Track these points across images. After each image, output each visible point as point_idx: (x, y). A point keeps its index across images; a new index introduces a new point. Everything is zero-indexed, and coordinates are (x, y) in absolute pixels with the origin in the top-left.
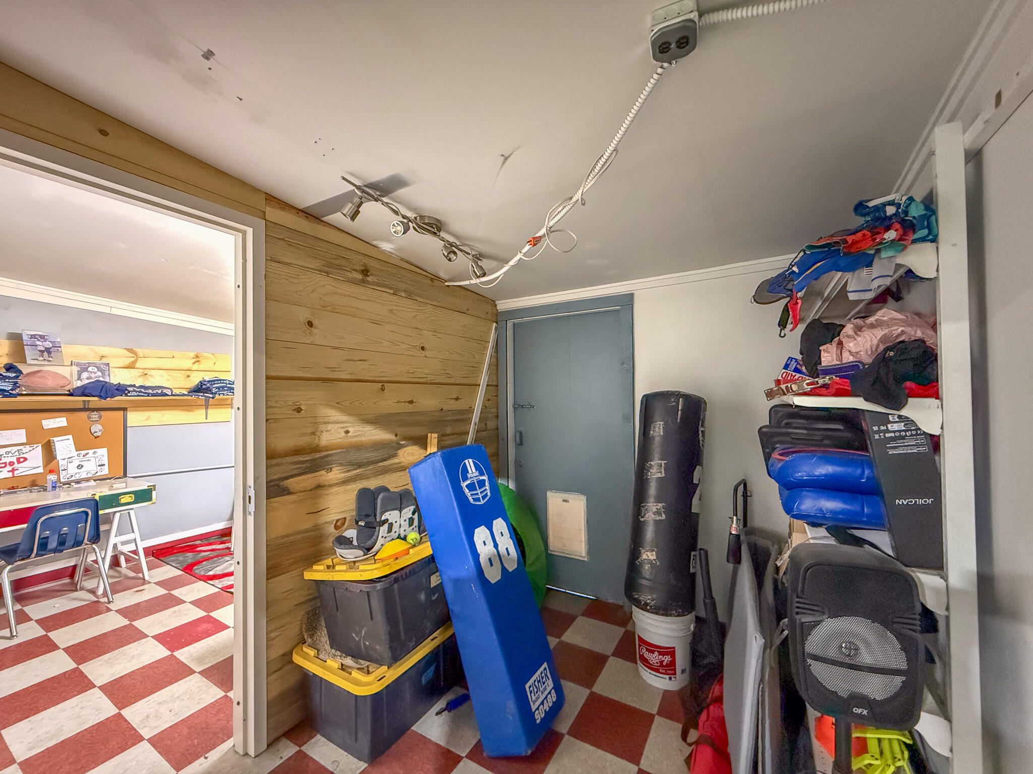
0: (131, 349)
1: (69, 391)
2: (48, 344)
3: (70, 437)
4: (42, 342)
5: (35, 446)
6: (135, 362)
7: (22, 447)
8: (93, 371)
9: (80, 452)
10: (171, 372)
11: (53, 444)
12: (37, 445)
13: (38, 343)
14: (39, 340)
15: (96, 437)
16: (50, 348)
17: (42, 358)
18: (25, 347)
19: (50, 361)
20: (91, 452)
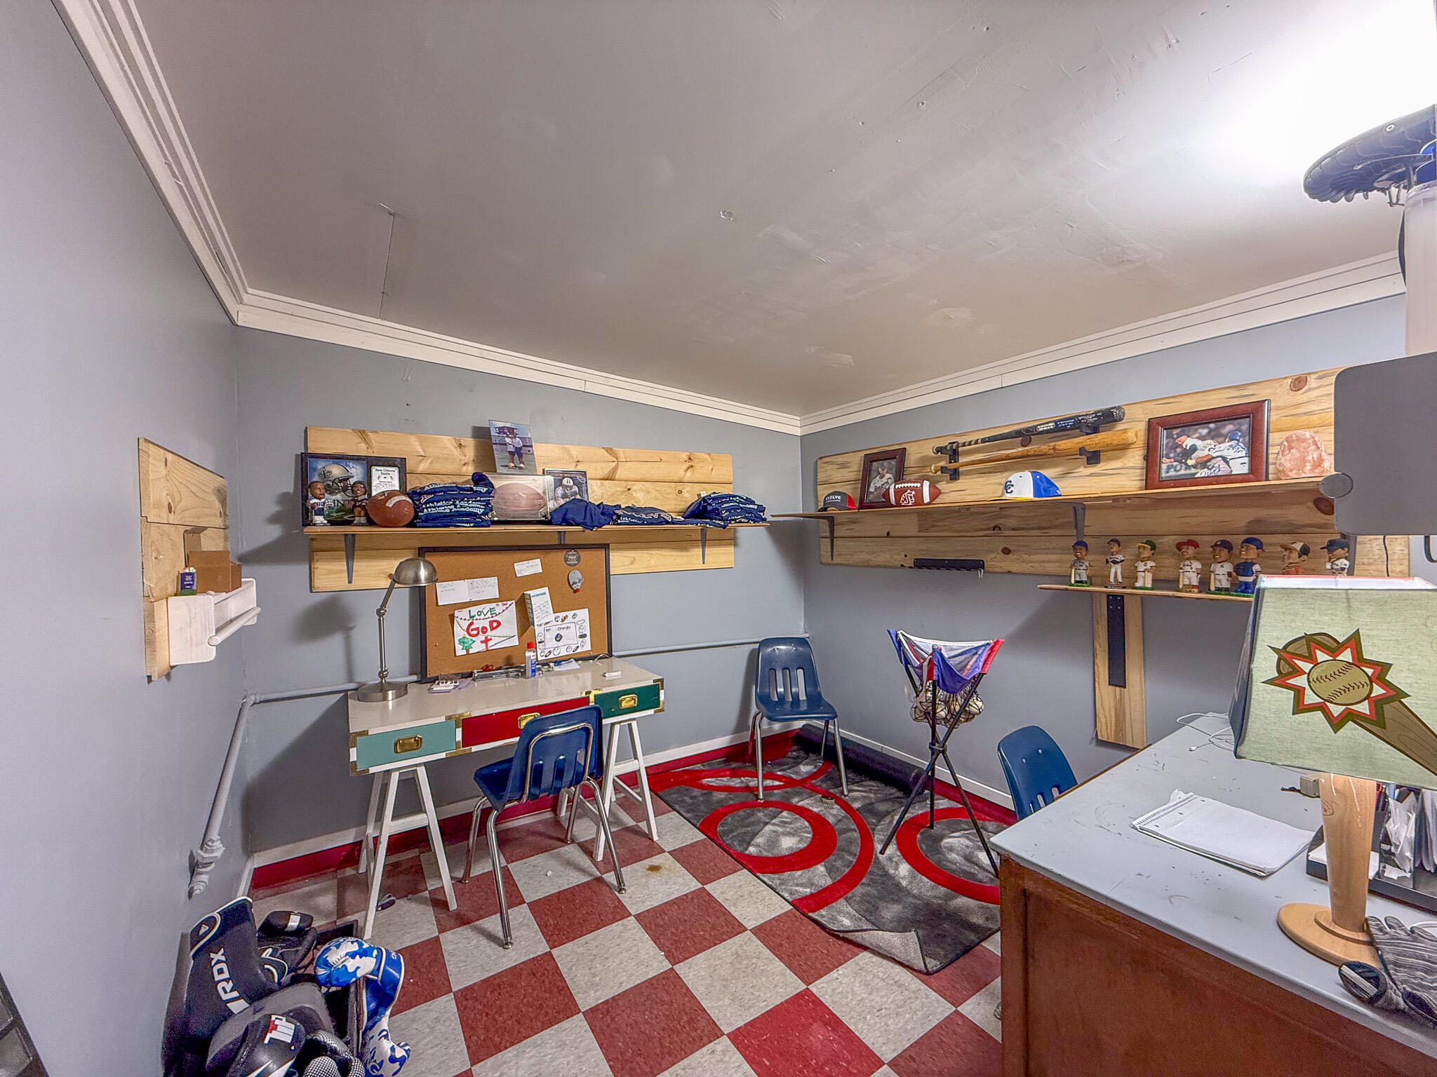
0: (611, 449)
1: (545, 516)
2: (518, 442)
3: (546, 590)
4: (512, 438)
5: (509, 603)
6: (615, 470)
7: (493, 605)
8: (568, 484)
9: (558, 614)
10: (660, 486)
11: (528, 601)
12: (511, 602)
13: (508, 440)
14: (508, 436)
15: (575, 591)
16: (520, 448)
17: (512, 465)
18: (494, 446)
19: (520, 468)
20: (570, 613)
